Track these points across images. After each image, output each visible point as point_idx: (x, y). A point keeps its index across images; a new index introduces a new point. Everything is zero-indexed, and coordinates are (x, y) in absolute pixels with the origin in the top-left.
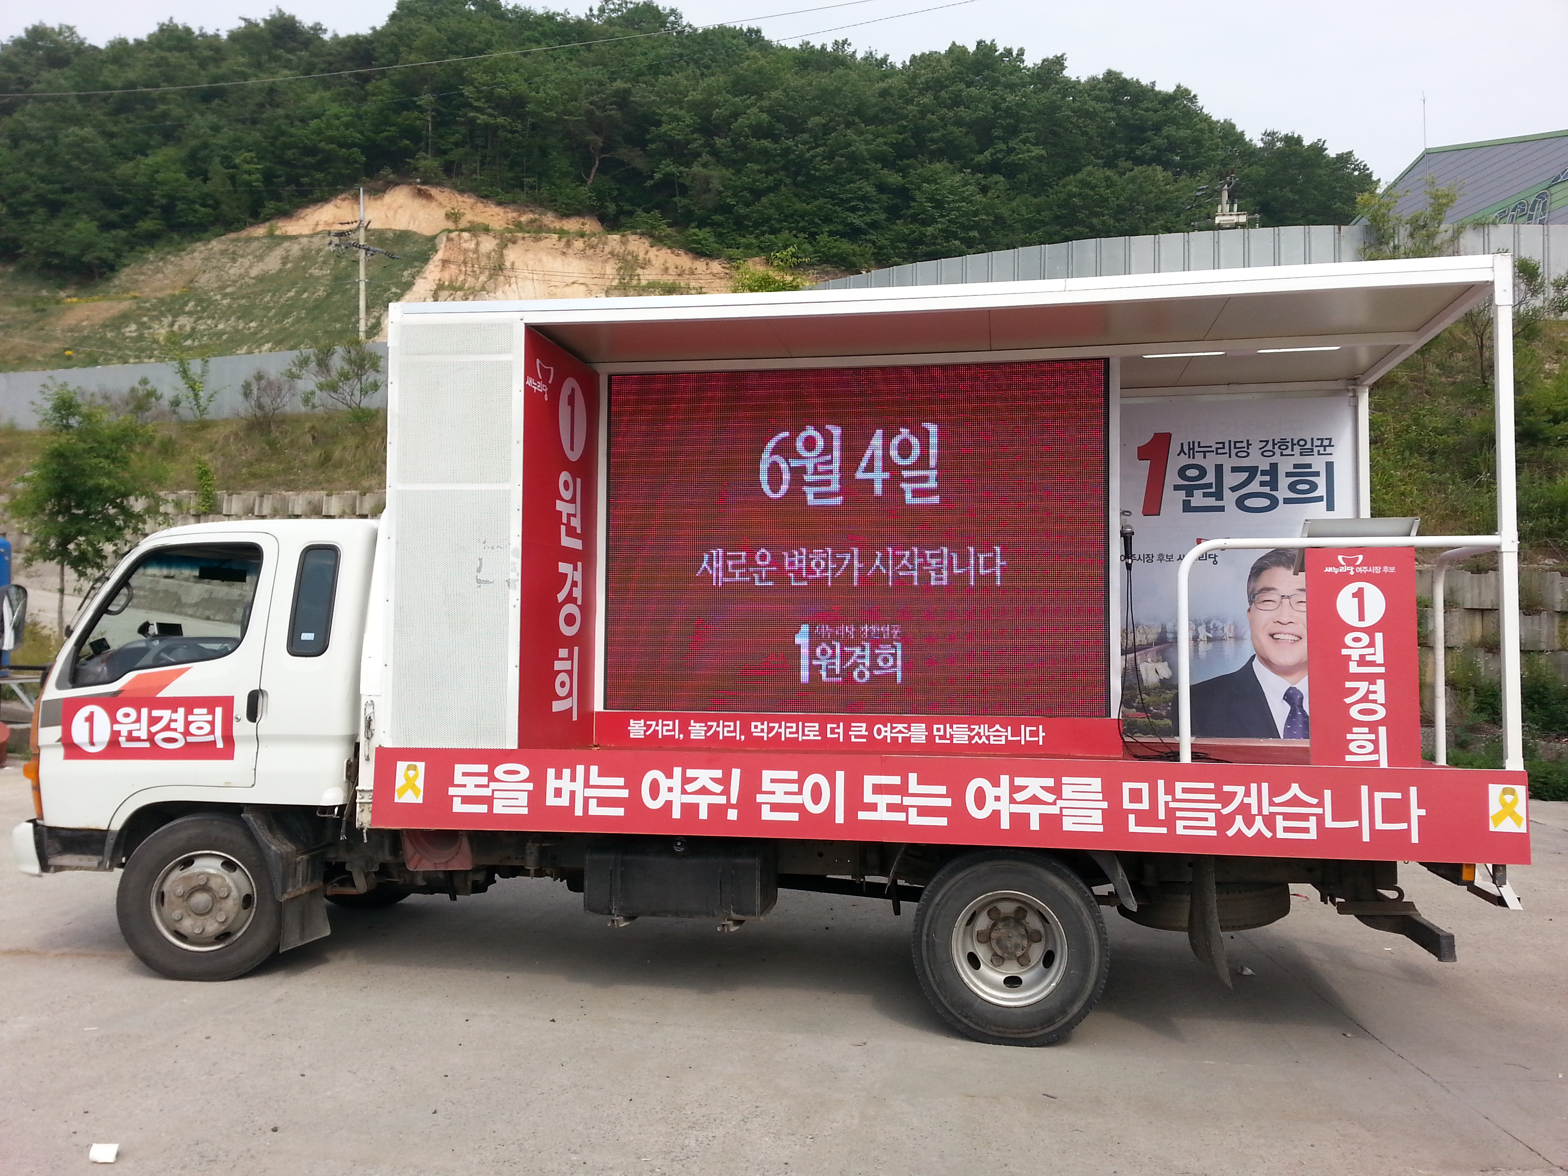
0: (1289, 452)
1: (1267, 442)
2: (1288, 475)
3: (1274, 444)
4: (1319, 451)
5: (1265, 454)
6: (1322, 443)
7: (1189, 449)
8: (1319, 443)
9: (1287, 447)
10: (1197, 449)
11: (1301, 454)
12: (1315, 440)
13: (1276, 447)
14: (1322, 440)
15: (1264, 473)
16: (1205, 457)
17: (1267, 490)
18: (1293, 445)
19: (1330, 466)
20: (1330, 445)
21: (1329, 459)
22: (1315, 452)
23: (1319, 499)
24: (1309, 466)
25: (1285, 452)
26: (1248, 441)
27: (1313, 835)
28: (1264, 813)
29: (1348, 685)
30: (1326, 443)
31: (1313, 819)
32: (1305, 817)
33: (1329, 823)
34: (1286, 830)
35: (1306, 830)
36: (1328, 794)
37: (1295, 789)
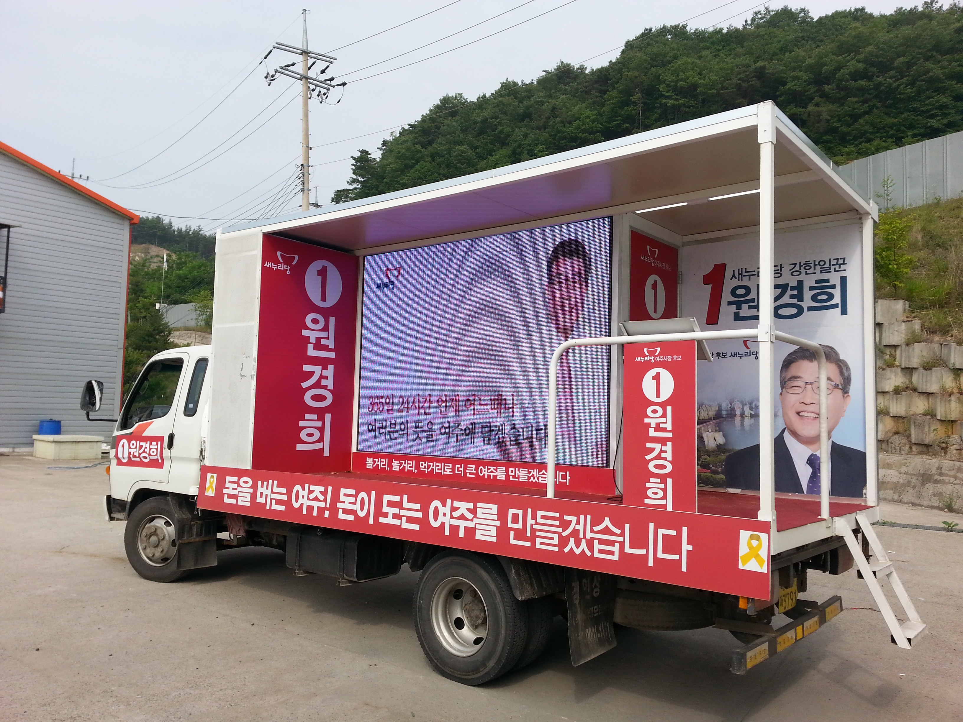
0: (811, 271)
1: (795, 264)
2: (811, 288)
3: (801, 266)
4: (835, 268)
5: (793, 274)
6: (837, 262)
7: (739, 274)
8: (835, 262)
9: (811, 267)
10: (744, 274)
11: (821, 272)
12: (832, 260)
13: (802, 268)
14: (837, 259)
15: (793, 288)
16: (750, 280)
17: (795, 301)
18: (815, 265)
19: (843, 280)
20: (844, 263)
21: (843, 274)
22: (832, 270)
23: (835, 306)
24: (827, 281)
25: (809, 271)
26: (781, 265)
27: (616, 557)
28: (587, 538)
29: (649, 445)
30: (841, 262)
31: (617, 545)
32: (611, 543)
33: (627, 550)
34: (600, 551)
35: (612, 553)
36: (627, 526)
37: (607, 522)
